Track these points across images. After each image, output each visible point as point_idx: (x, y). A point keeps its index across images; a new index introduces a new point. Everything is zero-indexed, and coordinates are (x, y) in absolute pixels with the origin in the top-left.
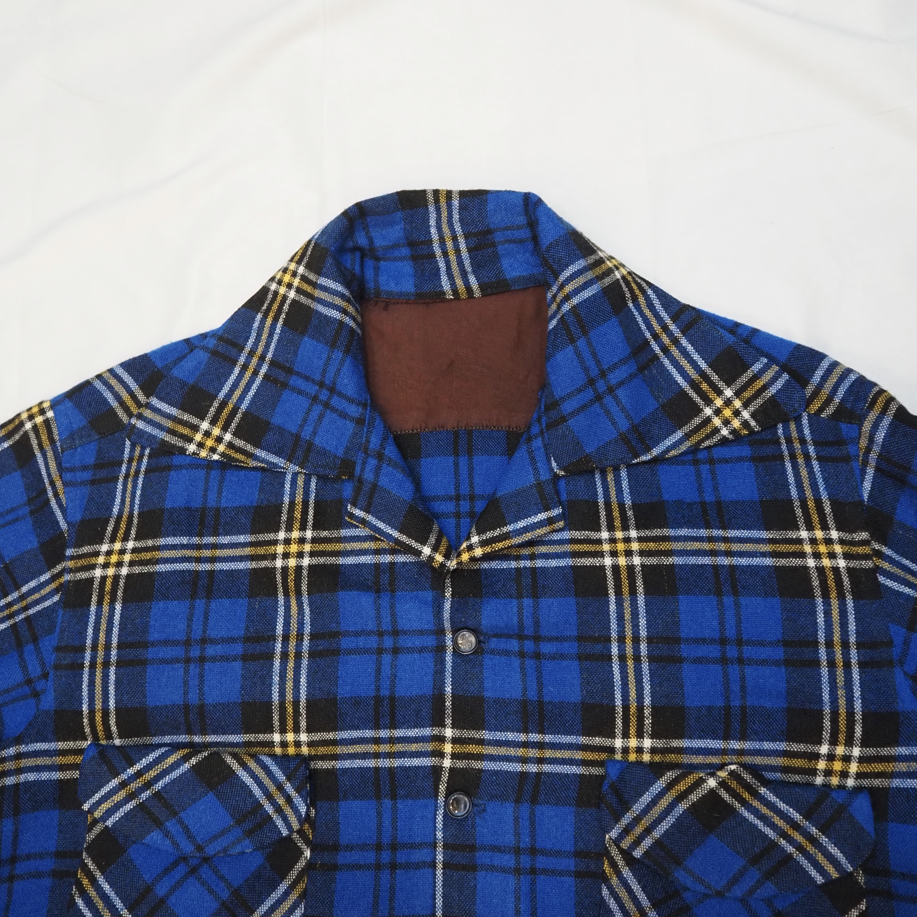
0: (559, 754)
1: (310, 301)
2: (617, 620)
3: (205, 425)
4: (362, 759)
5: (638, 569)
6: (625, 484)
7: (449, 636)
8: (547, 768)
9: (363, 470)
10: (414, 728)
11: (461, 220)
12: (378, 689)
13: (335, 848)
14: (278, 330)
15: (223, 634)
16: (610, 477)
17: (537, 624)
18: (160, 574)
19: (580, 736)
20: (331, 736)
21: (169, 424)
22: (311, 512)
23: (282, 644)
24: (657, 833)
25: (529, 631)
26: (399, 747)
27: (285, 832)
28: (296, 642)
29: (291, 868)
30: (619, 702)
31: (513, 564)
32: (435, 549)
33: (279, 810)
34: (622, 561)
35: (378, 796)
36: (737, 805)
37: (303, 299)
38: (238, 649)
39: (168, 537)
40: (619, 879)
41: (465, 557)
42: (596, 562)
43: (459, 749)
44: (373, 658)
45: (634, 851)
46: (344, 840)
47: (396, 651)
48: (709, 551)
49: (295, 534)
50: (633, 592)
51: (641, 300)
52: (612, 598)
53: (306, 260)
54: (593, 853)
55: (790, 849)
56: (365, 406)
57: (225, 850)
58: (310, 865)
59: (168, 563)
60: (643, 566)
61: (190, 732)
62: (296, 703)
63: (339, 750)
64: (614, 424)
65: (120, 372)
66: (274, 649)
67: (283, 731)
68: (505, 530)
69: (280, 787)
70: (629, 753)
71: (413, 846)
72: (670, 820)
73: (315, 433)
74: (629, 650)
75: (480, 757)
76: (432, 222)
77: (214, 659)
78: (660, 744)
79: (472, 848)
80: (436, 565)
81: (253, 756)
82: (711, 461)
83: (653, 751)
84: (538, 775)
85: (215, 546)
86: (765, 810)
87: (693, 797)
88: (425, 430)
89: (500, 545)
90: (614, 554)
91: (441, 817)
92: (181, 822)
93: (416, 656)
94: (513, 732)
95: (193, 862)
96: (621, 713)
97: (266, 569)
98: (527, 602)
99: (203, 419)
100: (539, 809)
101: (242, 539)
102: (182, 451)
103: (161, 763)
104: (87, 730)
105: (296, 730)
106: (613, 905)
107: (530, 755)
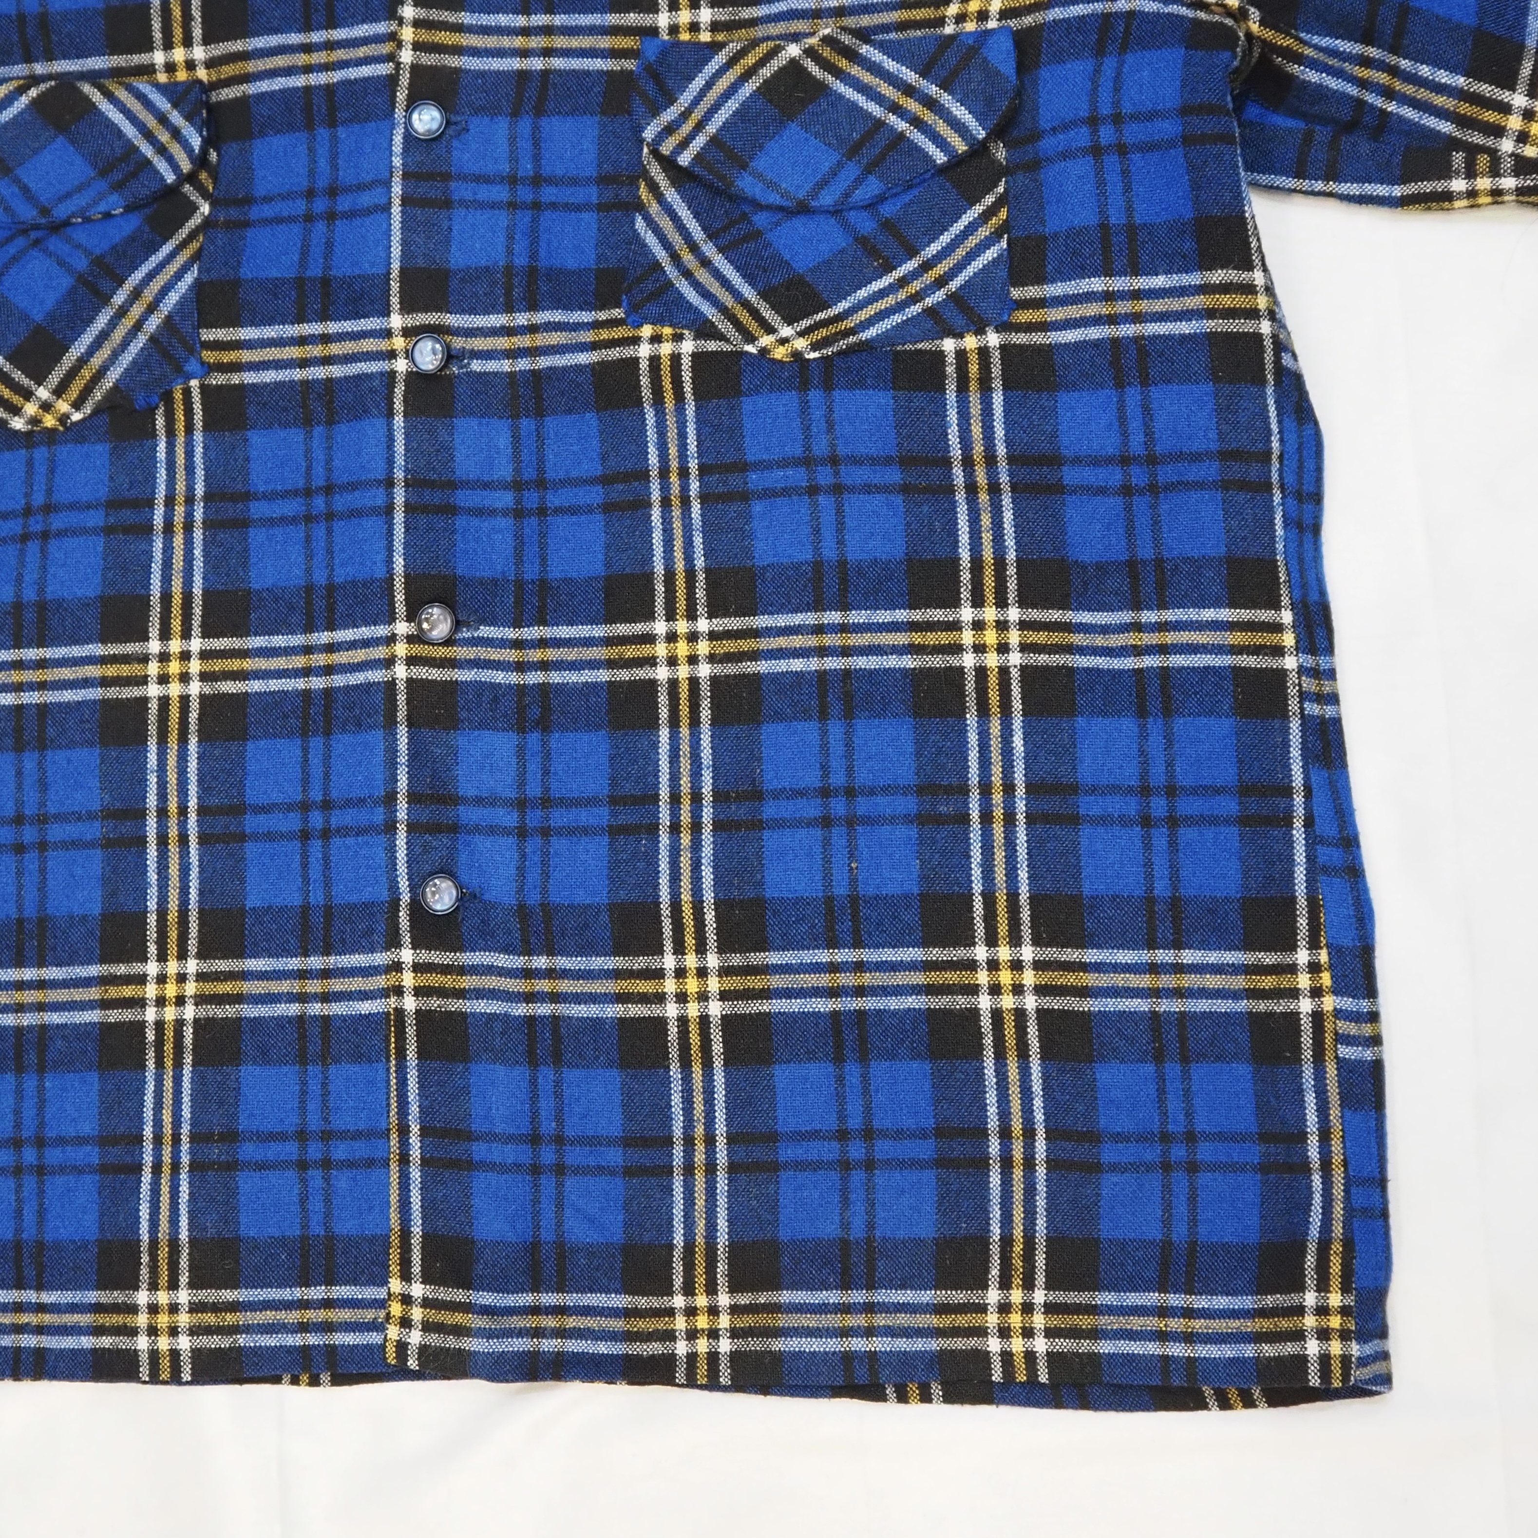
0: (575, 43)
4: (286, 76)
8: (558, 62)
10: (362, 24)
13: (247, 201)
19: (608, 13)
20: (238, 46)
24: (712, 128)
26: (341, 54)
27: (170, 178)
29: (181, 225)
33: (162, 150)
35: (309, 126)
36: (830, 79)
40: (660, 205)
43: (425, 36)
45: (679, 156)
46: (260, 191)
54: (624, 175)
55: (902, 125)
57: (82, 212)
58: (208, 223)
61: (30, 61)
63: (252, 66)
67: (168, 46)
69: (162, 120)
70: (679, 32)
75: (457, 50)
78: (724, 14)
79: (446, 177)
81: (123, 84)
83: (715, 26)
84: (546, 73)
86: (867, 78)
87: (766, 72)
91: (399, 138)
92: (17, 180)
94: (507, 13)
100: (546, 125)
105: (188, 43)
106: (650, 239)
107: (533, 45)
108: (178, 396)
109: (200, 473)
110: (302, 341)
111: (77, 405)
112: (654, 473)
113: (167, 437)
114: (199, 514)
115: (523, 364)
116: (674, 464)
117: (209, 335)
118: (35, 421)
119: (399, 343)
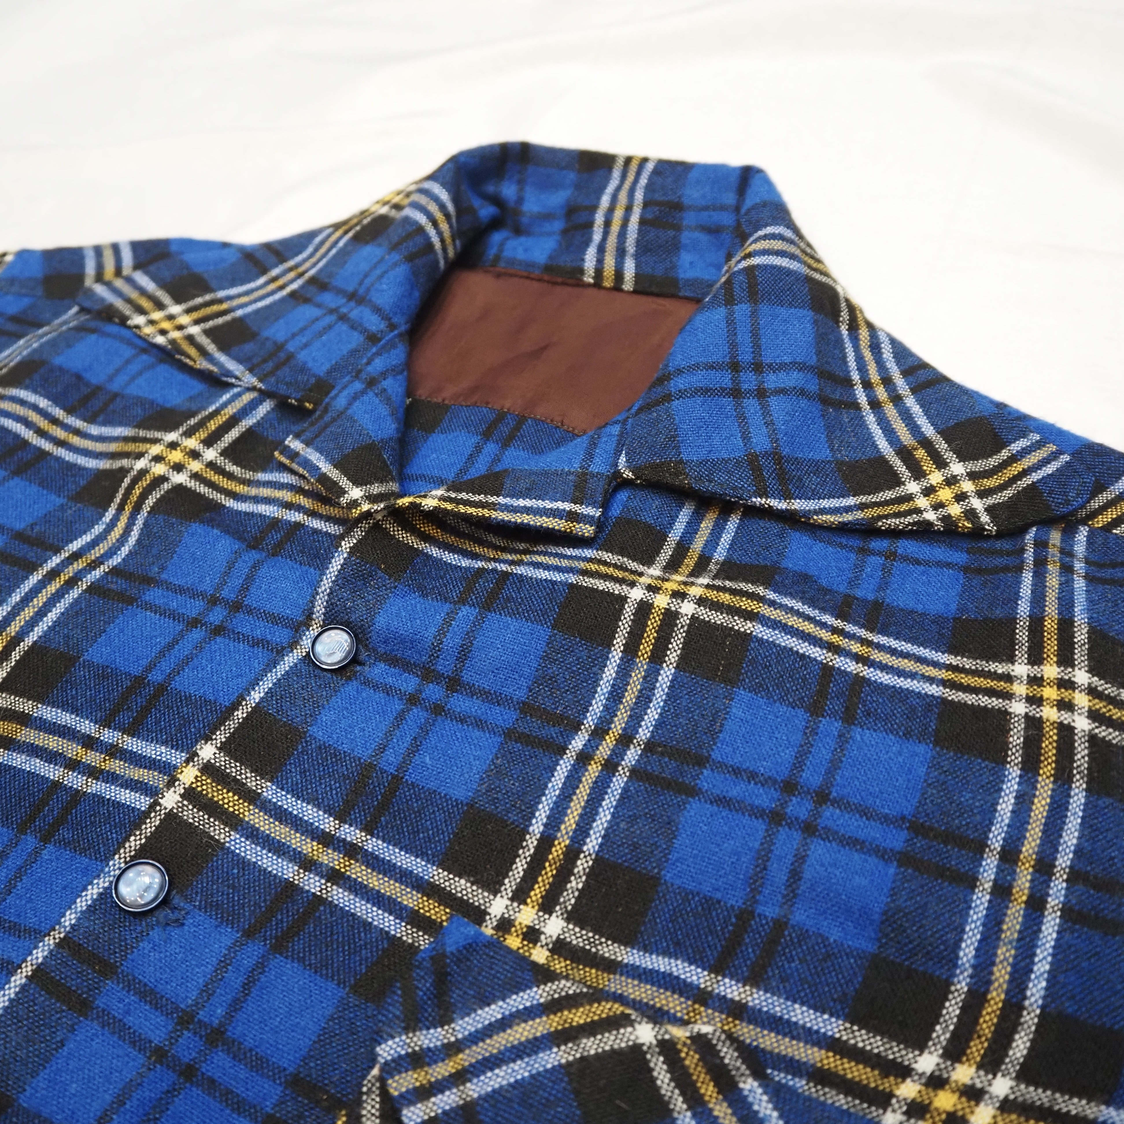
0: (375, 881)
2: (607, 699)
3: (175, 309)
4: (45, 761)
5: (685, 621)
7: (313, 631)
8: (339, 895)
9: (337, 395)
10: (161, 744)
12: (150, 669)
14: (340, 244)
17: (463, 654)
19: (434, 863)
20: (27, 706)
21: (133, 294)
22: (234, 433)
23: (62, 561)
24: (473, 1090)
25: (446, 666)
26: (116, 766)
28: (84, 566)
30: (537, 827)
34: (661, 601)
35: (23, 827)
36: (679, 1104)
39: (25, 390)
42: (616, 589)
43: (207, 787)
44: (177, 628)
47: (218, 631)
48: (827, 643)
49: (191, 444)
50: (657, 657)
51: (864, 335)
52: (616, 655)
54: (327, 1092)
60: (694, 619)
62: (15, 641)
63: (23, 734)
66: (45, 563)
68: (494, 499)
70: (510, 932)
72: (518, 1070)
73: (305, 345)
74: (603, 751)
75: (234, 822)
76: (610, 188)
78: (578, 937)
79: (109, 971)
80: (356, 514)
82: (891, 556)
83: (559, 947)
84: (318, 900)
85: (77, 432)
87: (590, 1046)
90: (653, 589)
93: (244, 647)
94: (319, 808)
96: (532, 851)
97: (119, 469)
98: (467, 611)
99: (178, 303)
101: (117, 431)
102: (124, 319)
107: (324, 859)
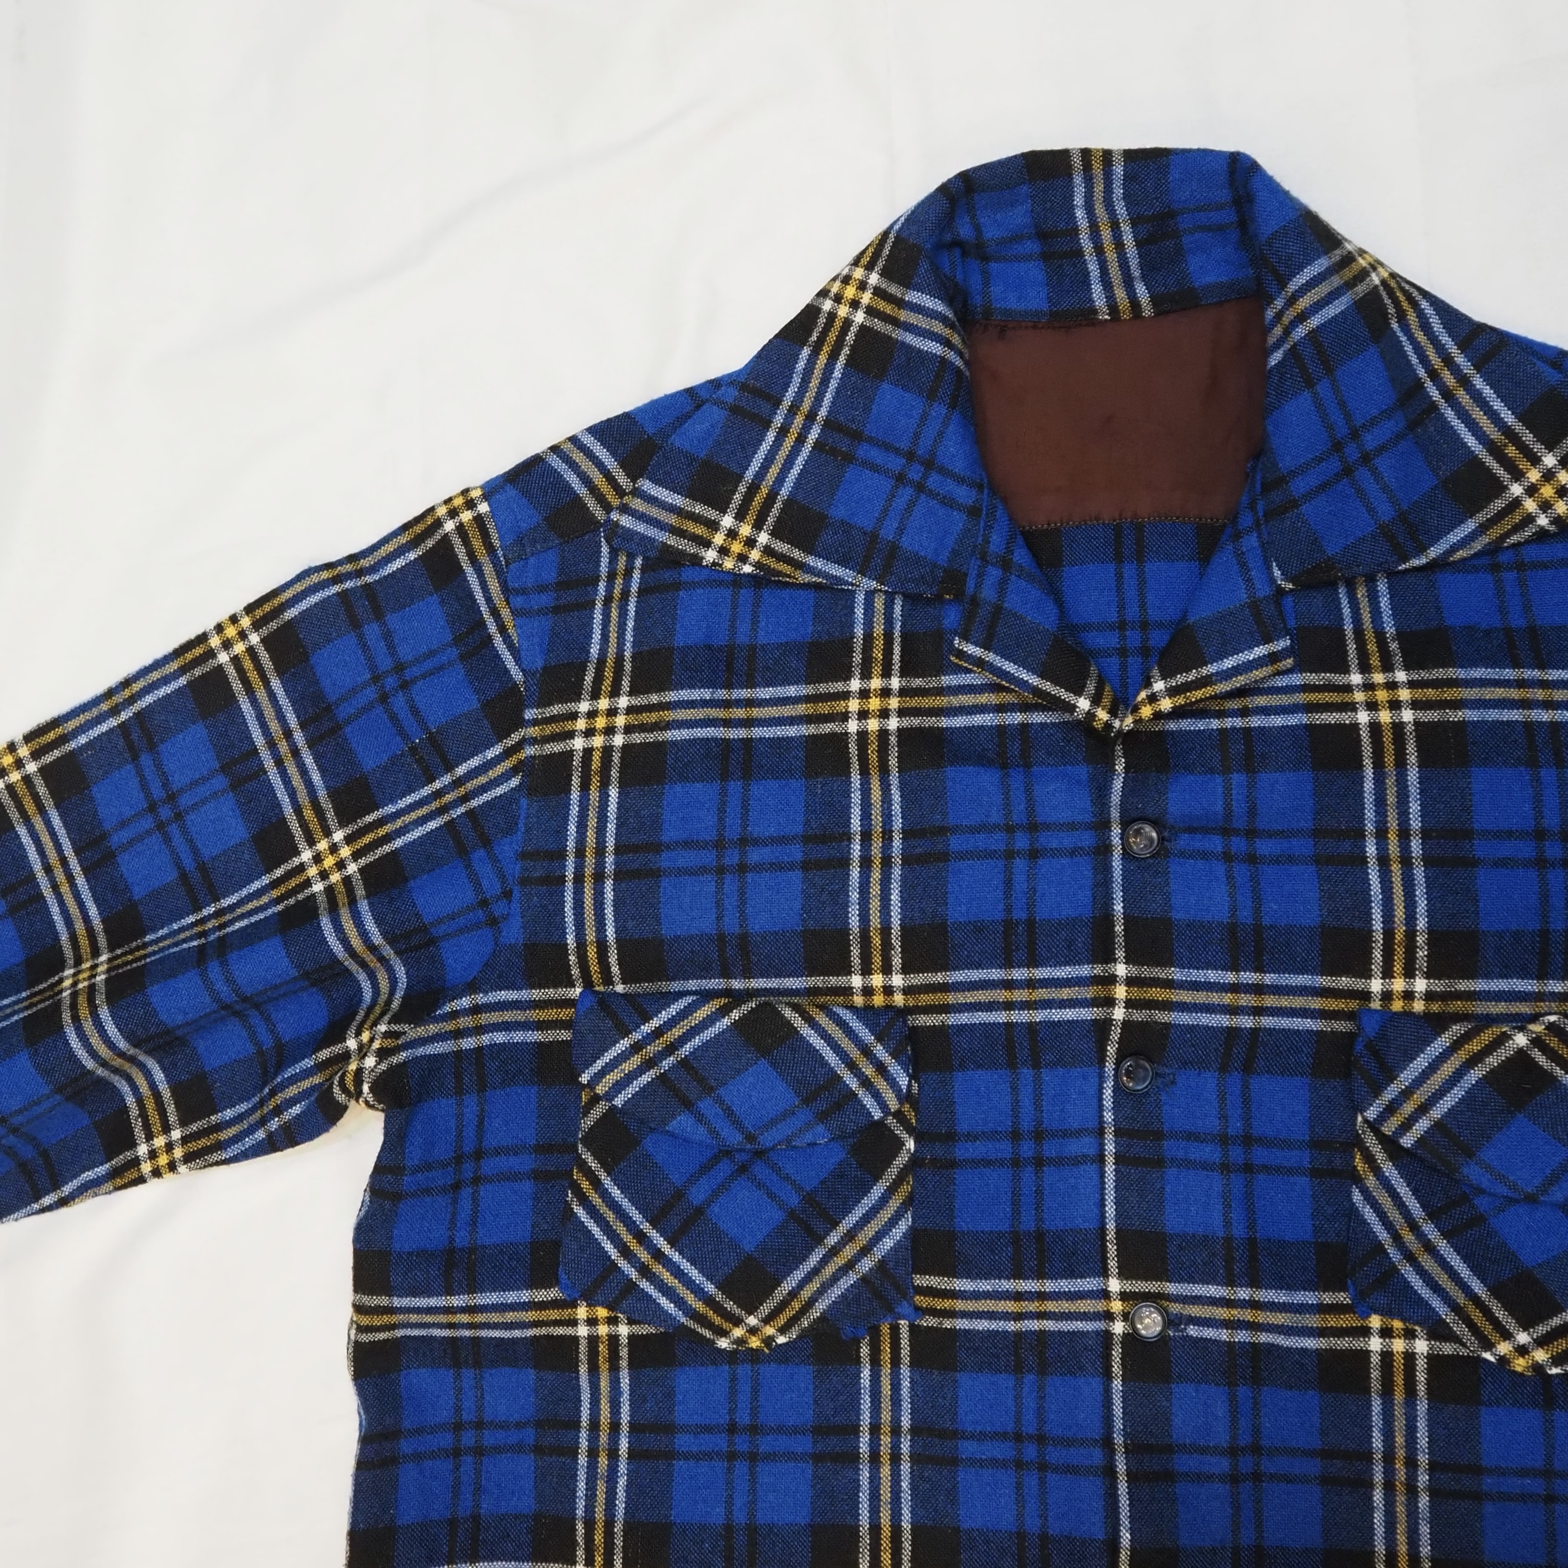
0: (1285, 1002)
1: (890, 327)
2: (1375, 806)
3: (727, 521)
4: (987, 1011)
5: (1410, 728)
6: (1384, 602)
7: (1116, 831)
8: (1267, 1022)
9: (978, 586)
10: (1065, 966)
11: (1126, 197)
12: (1009, 909)
13: (951, 1137)
14: (837, 374)
15: (772, 831)
16: (1361, 593)
17: (1252, 812)
18: (674, 743)
19: (1317, 975)
20: (939, 978)
21: (672, 519)
22: (897, 650)
23: (861, 845)
24: (1437, 1112)
25: (1240, 823)
26: (1043, 994)
27: (877, 1115)
28: (883, 842)
29: (889, 1163)
30: (1378, 925)
31: (1215, 724)
32: (1096, 701)
33: (866, 1083)
34: (1385, 717)
36: (1559, 1072)
37: (878, 325)
38: (796, 852)
39: (682, 689)
40: (1378, 1179)
41: (1146, 712)
42: (1345, 718)
43: (1137, 993)
44: (1000, 865)
45: (1401, 1137)
46: (963, 1127)
47: (1034, 854)
48: (1519, 700)
49: (876, 683)
50: (1401, 763)
51: (1412, 317)
52: (1369, 772)
53: (881, 263)
54: (1338, 1142)
56: (980, 487)
57: (788, 1140)
58: (915, 1161)
59: (684, 729)
60: (1417, 723)
61: (726, 974)
62: (886, 931)
63: (951, 998)
64: (1371, 510)
65: (589, 441)
66: (850, 854)
67: (866, 971)
68: (1205, 671)
69: (866, 1052)
70: (1393, 999)
71: (1066, 1134)
72: (1457, 1094)
73: (901, 530)
74: (1393, 848)
75: (1167, 1006)
76: (1079, 200)
77: (759, 868)
78: (1439, 986)
79: (1158, 1135)
80: (1098, 725)
81: (823, 1007)
82: (1520, 566)
83: (1429, 996)
84: (1255, 1031)
85: (750, 703)
87: (1493, 1061)
88: (1068, 524)
89: (1199, 694)
90: (1372, 706)
91: (1110, 1091)
92: (720, 1101)
93: (1065, 861)
94: (1217, 970)
95: (740, 1158)
96: (1382, 942)
97: (833, 735)
98: (1238, 779)
99: (724, 512)
100: (1256, 1083)
101: (792, 691)
102: (696, 560)
103: (687, 1018)
104: (575, 972)
105: (887, 970)
106: (1369, 1214)
107: (1243, 1003)
108: (885, 1329)
109: (906, 1406)
110: (1018, 1296)
111: (782, 1330)
112: (1378, 1456)
113: (871, 1365)
114: (905, 1447)
115: (1242, 1336)
116: (1401, 1453)
117: (921, 1281)
118: (741, 1341)
119: (1117, 1306)
